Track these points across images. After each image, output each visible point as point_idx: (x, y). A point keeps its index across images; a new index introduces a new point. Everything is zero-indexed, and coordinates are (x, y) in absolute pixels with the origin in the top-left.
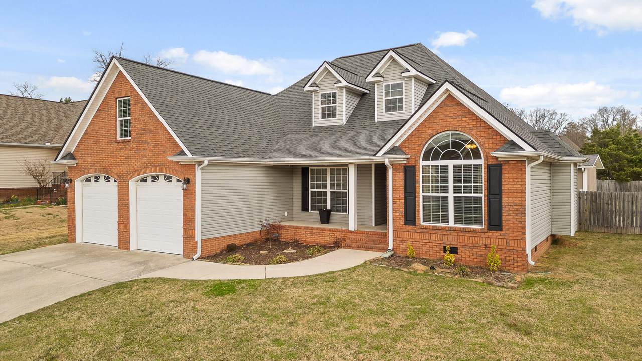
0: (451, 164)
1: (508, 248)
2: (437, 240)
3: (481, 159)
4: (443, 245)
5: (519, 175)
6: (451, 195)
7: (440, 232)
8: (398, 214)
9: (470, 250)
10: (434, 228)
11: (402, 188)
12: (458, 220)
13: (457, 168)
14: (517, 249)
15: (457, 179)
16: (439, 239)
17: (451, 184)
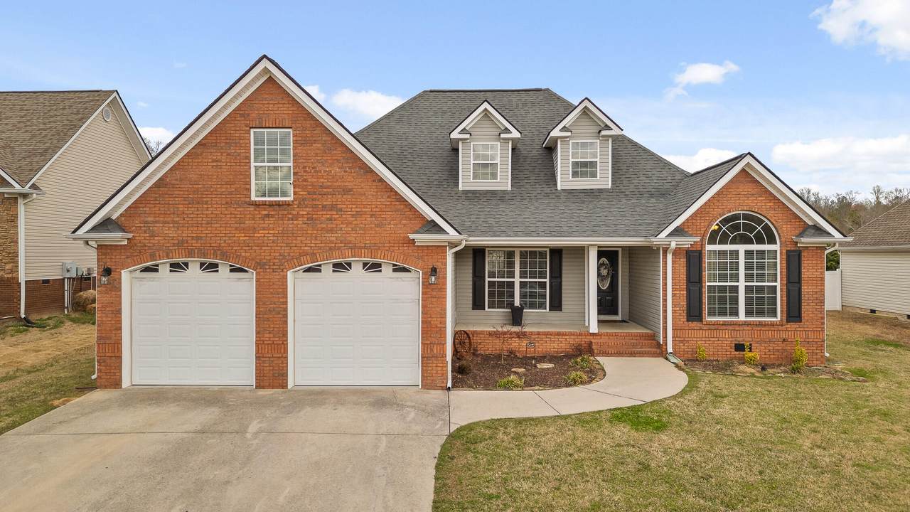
0: (742, 248)
1: (808, 340)
2: (727, 336)
3: (776, 243)
4: (734, 342)
5: (819, 262)
6: (742, 284)
7: (731, 328)
8: (678, 309)
9: (766, 345)
10: (725, 324)
11: (684, 277)
12: (749, 313)
13: (749, 254)
14: (817, 340)
15: (749, 266)
16: (730, 336)
17: (742, 272)
